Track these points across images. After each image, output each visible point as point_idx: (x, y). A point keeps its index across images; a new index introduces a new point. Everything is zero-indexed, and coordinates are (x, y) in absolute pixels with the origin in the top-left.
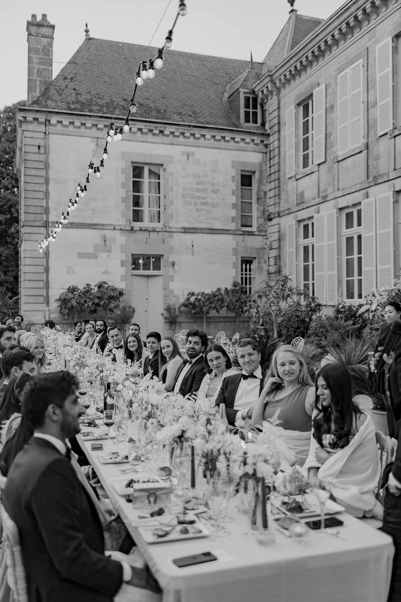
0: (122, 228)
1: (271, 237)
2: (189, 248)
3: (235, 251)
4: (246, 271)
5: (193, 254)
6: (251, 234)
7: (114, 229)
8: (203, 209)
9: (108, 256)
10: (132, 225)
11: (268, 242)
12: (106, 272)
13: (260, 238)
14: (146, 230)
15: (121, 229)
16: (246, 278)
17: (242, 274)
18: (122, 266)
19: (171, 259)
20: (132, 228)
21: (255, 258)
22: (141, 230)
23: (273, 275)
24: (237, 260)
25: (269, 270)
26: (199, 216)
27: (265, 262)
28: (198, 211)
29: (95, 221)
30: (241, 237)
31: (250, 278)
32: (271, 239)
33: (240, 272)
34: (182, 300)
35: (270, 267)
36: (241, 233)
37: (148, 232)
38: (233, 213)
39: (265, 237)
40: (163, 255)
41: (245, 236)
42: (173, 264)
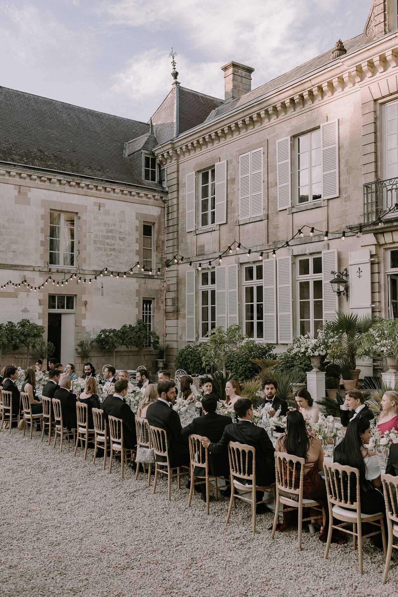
0: (41, 269)
1: (169, 280)
2: (99, 289)
3: (138, 292)
4: (146, 310)
5: (102, 295)
6: (151, 277)
7: (34, 270)
8: (111, 254)
9: (28, 296)
10: (50, 267)
11: (165, 285)
12: (25, 311)
13: (159, 281)
14: (62, 272)
15: (39, 271)
16: (146, 316)
17: (143, 313)
18: (40, 304)
19: (84, 299)
20: (50, 269)
21: (154, 299)
22: (58, 272)
23: (171, 314)
24: (139, 299)
25: (166, 309)
26: (108, 261)
27: (162, 302)
28: (107, 255)
29: (17, 262)
30: (143, 281)
31: (150, 316)
32: (168, 283)
33: (142, 311)
34: (94, 337)
35: (167, 307)
36: (143, 276)
37: (63, 274)
38: (137, 259)
39: (162, 280)
40: (76, 295)
41: (146, 279)
42: (86, 303)
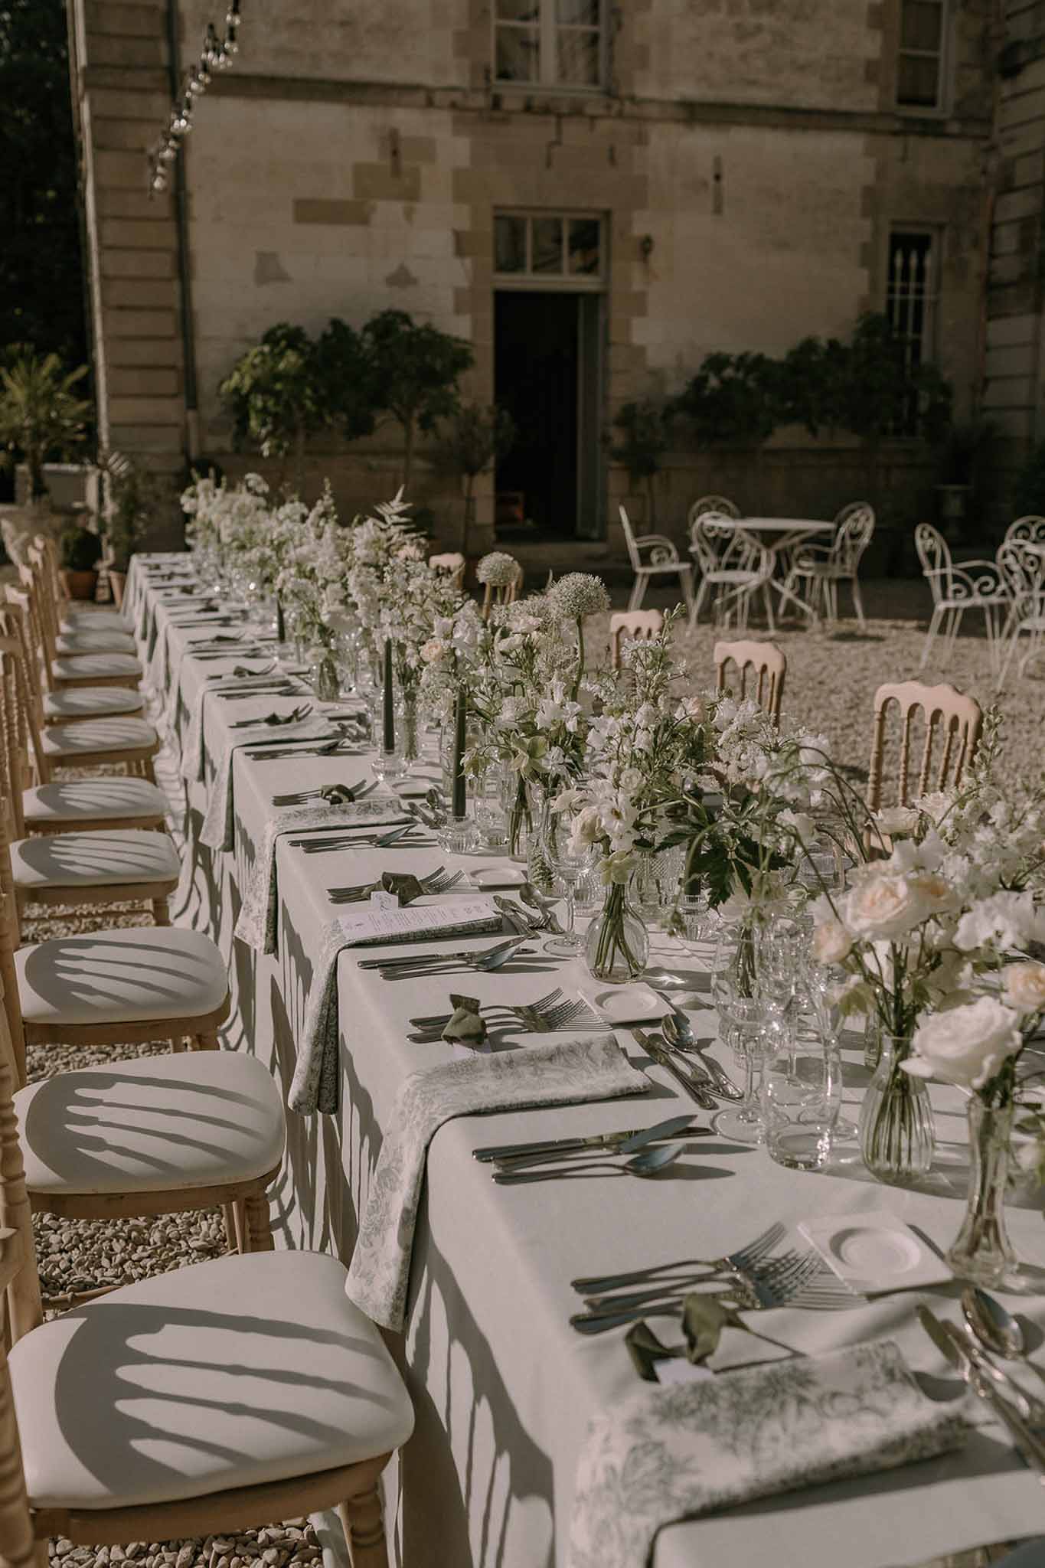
0: (457, 97)
1: (1011, 141)
2: (705, 184)
3: (872, 200)
4: (905, 277)
5: (718, 210)
6: (932, 129)
7: (430, 103)
8: (759, 28)
9: (409, 214)
10: (494, 91)
11: (993, 164)
12: (402, 278)
13: (964, 150)
14: (546, 110)
15: (453, 106)
16: (904, 305)
17: (891, 290)
18: (460, 251)
19: (639, 230)
20: (496, 103)
21: (941, 227)
22: (528, 109)
23: (1012, 291)
24: (876, 231)
25: (990, 273)
26: (744, 57)
27: (976, 244)
28: (742, 34)
29: (359, 71)
30: (895, 146)
31: (919, 306)
32: (1008, 151)
33: (884, 284)
34: (676, 388)
35: (997, 263)
36: (897, 126)
37: (553, 119)
38: (871, 46)
39: (984, 144)
40: (608, 214)
41: (913, 141)
42: (646, 246)
